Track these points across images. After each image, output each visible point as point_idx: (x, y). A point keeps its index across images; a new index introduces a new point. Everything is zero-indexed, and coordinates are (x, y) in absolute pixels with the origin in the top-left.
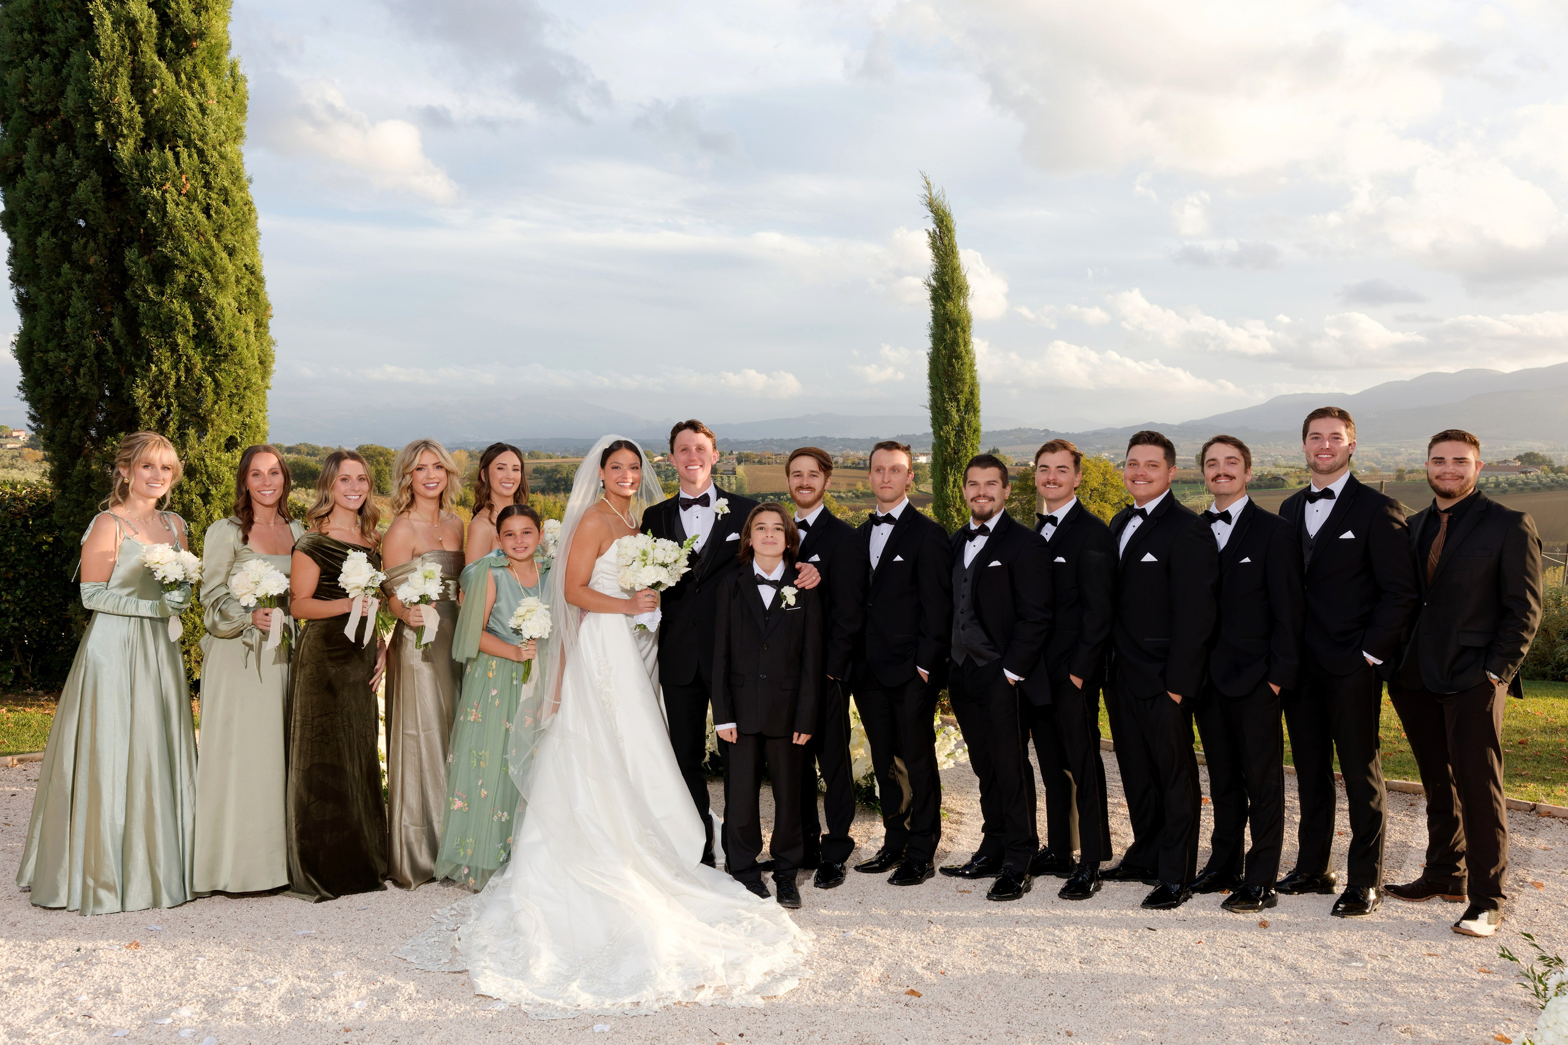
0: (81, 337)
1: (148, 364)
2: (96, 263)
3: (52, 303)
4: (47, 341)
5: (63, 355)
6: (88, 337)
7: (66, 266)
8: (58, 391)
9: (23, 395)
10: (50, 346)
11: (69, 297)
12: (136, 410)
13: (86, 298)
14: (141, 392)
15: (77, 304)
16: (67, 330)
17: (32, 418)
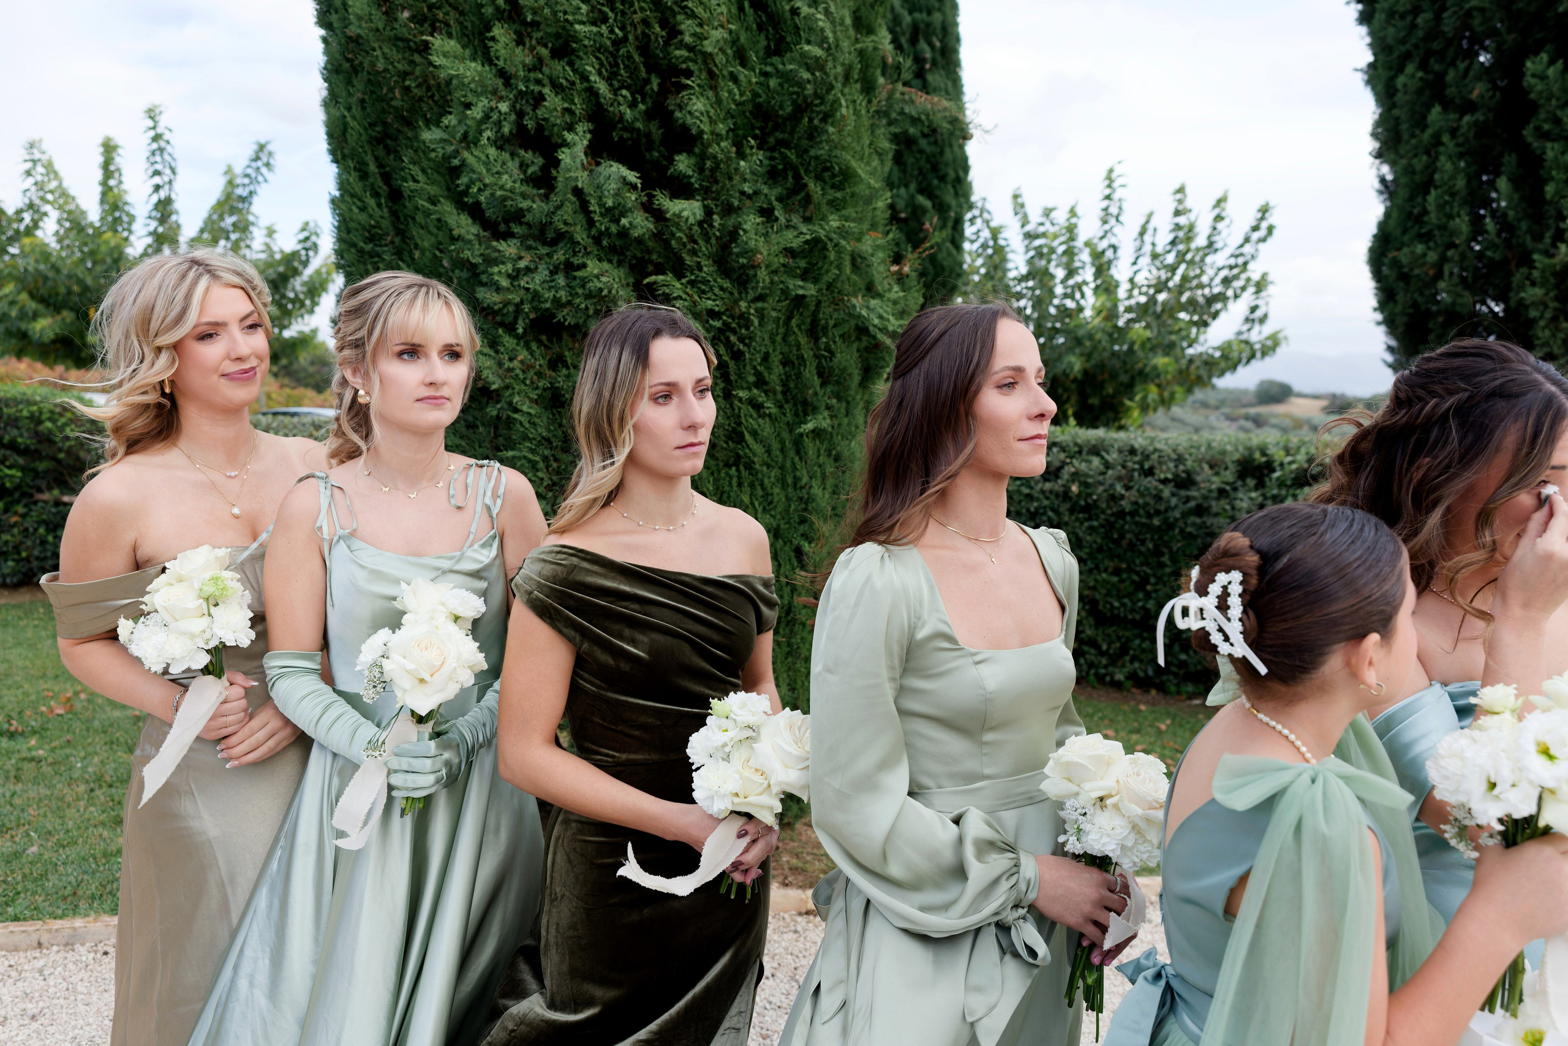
0: (1450, 217)
1: (1554, 245)
2: (1482, 96)
3: (1414, 173)
4: (1404, 232)
5: (1420, 248)
6: (1459, 215)
7: (1437, 110)
8: (1415, 305)
9: (1379, 317)
10: (1406, 238)
11: (1437, 158)
12: (1532, 323)
13: (1461, 156)
14: (1538, 292)
15: (1445, 164)
16: (1429, 208)
17: (1390, 349)
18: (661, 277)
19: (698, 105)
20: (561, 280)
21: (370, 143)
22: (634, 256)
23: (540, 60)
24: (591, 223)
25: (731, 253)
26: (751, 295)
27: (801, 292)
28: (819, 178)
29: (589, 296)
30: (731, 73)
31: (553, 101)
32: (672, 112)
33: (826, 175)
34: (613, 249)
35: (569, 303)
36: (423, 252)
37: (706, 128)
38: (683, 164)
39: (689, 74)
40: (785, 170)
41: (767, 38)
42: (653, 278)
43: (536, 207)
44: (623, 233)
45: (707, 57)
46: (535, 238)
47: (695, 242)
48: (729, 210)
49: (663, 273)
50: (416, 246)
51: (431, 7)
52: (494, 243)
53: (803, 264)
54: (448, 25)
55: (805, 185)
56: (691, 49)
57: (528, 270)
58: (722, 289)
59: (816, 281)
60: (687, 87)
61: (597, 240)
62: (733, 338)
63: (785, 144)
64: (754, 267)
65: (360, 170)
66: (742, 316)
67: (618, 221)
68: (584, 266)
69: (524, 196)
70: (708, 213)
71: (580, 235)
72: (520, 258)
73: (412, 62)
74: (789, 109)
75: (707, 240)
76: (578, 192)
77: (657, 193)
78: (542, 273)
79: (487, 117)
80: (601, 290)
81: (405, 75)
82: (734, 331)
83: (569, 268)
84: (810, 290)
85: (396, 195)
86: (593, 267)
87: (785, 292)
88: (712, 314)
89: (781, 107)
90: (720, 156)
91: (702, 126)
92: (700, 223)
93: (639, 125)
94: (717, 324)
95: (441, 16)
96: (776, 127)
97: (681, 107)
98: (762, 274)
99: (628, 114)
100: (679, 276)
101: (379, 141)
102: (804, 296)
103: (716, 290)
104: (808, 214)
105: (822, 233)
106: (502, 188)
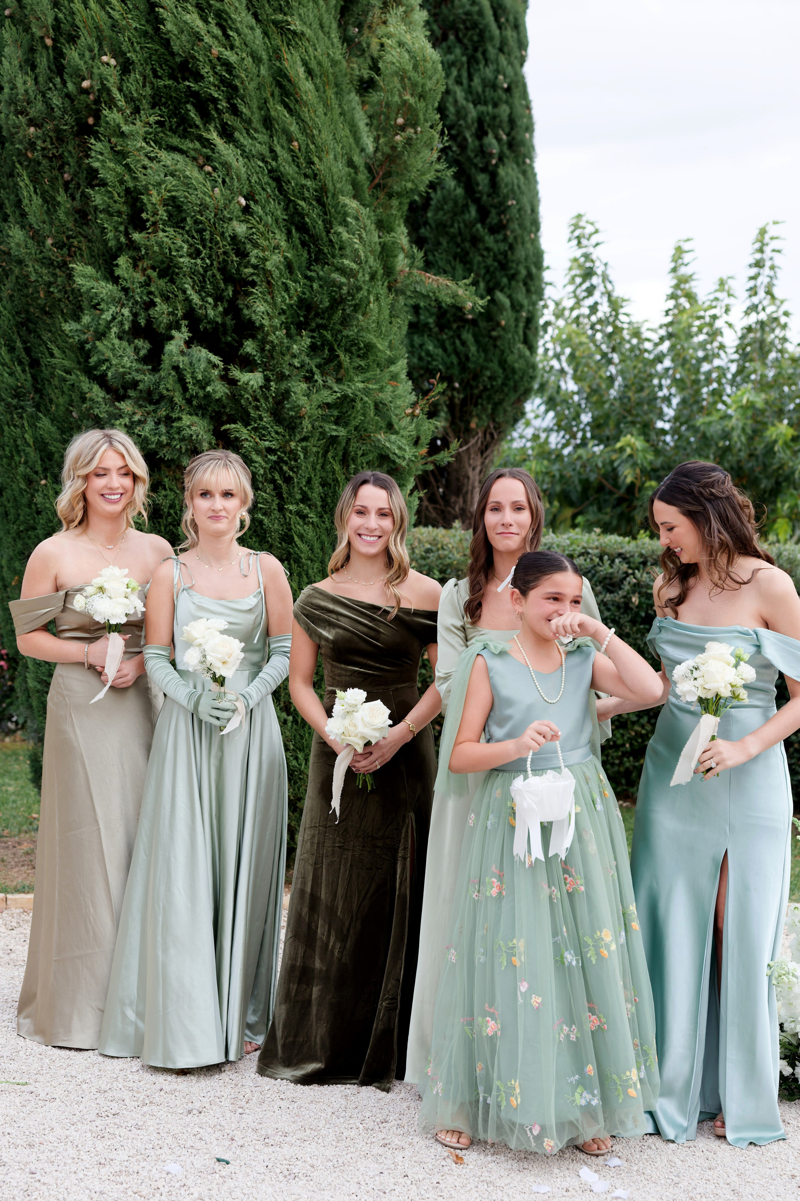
18: (233, 426)
19: (261, 307)
20: (163, 429)
21: (16, 326)
22: (214, 411)
23: (149, 277)
24: (185, 389)
25: (283, 407)
26: (298, 437)
27: (334, 433)
28: (347, 350)
29: (183, 440)
30: (283, 283)
31: (161, 308)
32: (241, 310)
33: (354, 349)
34: (200, 407)
35: (168, 444)
36: (57, 406)
37: (266, 322)
38: (250, 347)
39: (253, 284)
40: (323, 345)
41: (309, 253)
42: (228, 426)
43: (147, 379)
44: (207, 396)
45: (267, 274)
46: (144, 400)
47: (258, 401)
48: (282, 377)
49: (235, 423)
50: (51, 401)
51: (68, 237)
52: (117, 404)
53: (336, 413)
54: (80, 249)
55: (338, 356)
56: (255, 267)
57: (140, 422)
58: (277, 433)
59: (346, 425)
60: (252, 293)
61: (189, 401)
62: (285, 468)
63: (325, 327)
64: (300, 417)
65: (8, 345)
66: (291, 451)
67: (204, 388)
68: (180, 419)
69: (137, 371)
70: (267, 379)
71: (178, 399)
72: (134, 413)
73: (54, 275)
74: (327, 304)
75: (266, 399)
76: (176, 368)
77: (231, 367)
78: (150, 425)
79: (114, 318)
80: (191, 436)
81: (50, 284)
82: (286, 463)
83: (169, 420)
84: (342, 432)
85: (35, 363)
86: (187, 420)
87: (323, 434)
88: (269, 450)
89: (321, 302)
90: (276, 341)
91: (264, 322)
92: (261, 387)
93: (219, 320)
94: (274, 458)
95: (76, 243)
96: (317, 315)
97: (248, 307)
98: (306, 424)
99: (211, 313)
100: (246, 424)
101: (22, 324)
102: (337, 437)
103: (273, 434)
104: (339, 376)
105: (349, 392)
106: (123, 367)
